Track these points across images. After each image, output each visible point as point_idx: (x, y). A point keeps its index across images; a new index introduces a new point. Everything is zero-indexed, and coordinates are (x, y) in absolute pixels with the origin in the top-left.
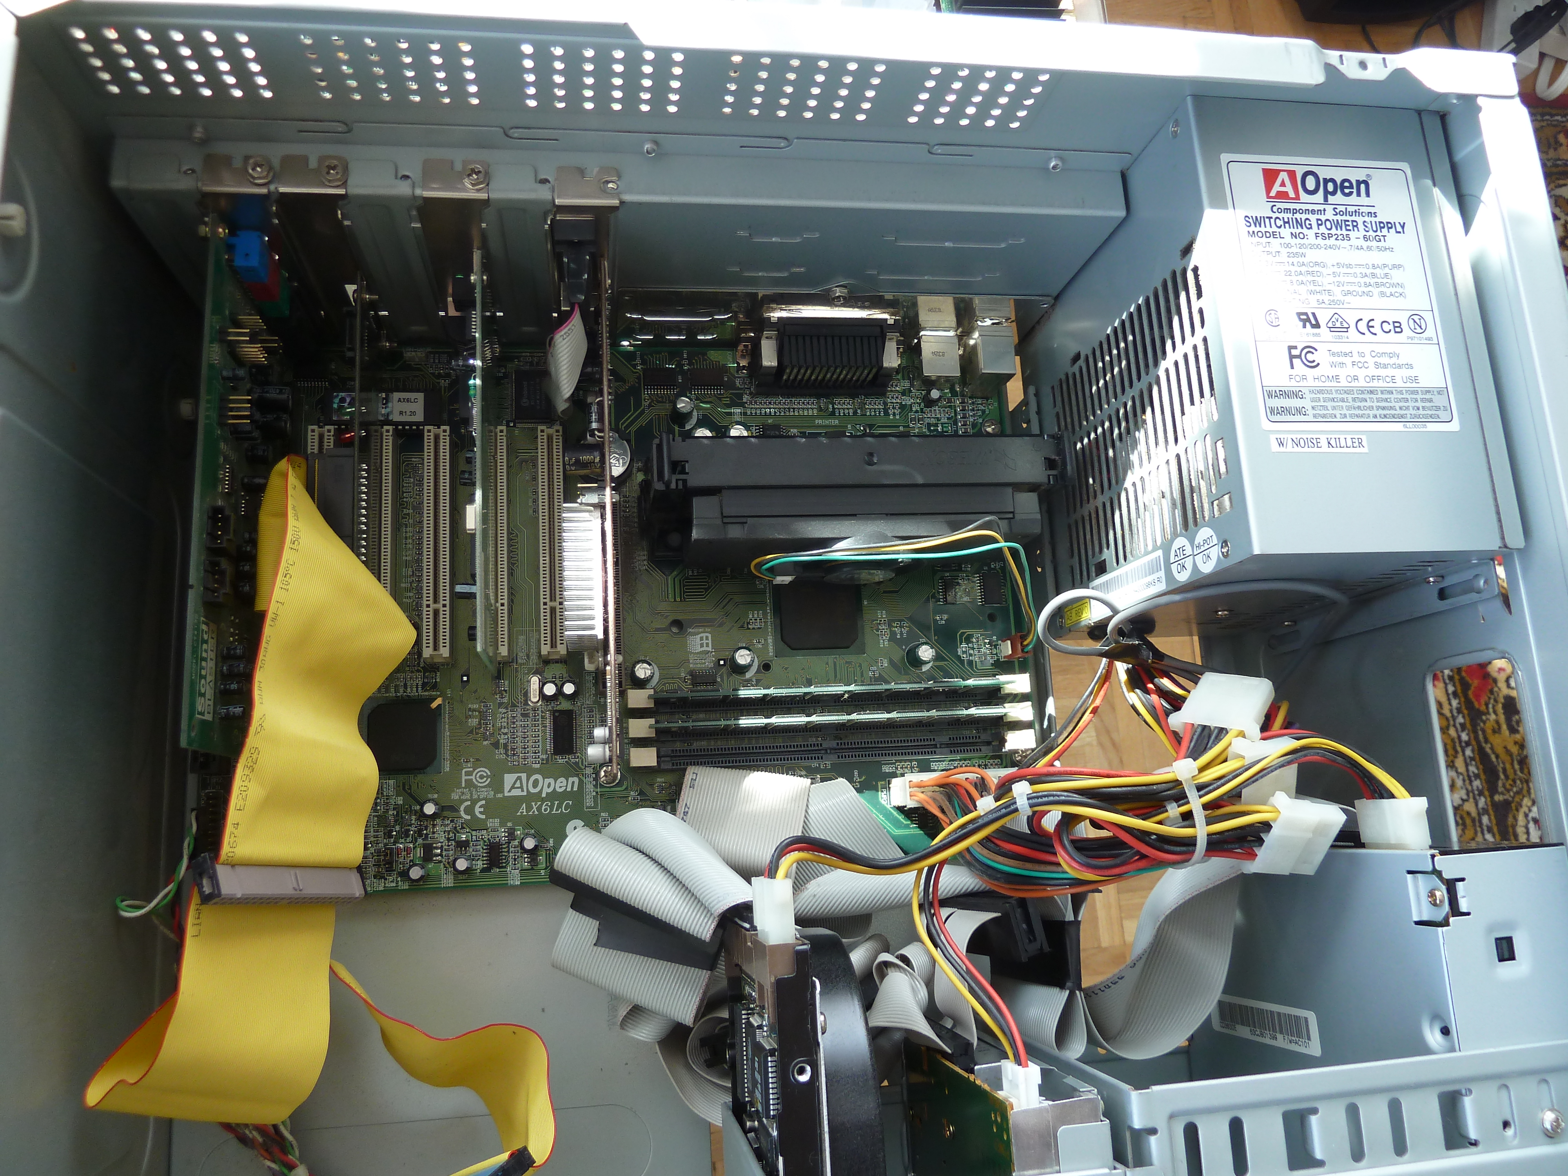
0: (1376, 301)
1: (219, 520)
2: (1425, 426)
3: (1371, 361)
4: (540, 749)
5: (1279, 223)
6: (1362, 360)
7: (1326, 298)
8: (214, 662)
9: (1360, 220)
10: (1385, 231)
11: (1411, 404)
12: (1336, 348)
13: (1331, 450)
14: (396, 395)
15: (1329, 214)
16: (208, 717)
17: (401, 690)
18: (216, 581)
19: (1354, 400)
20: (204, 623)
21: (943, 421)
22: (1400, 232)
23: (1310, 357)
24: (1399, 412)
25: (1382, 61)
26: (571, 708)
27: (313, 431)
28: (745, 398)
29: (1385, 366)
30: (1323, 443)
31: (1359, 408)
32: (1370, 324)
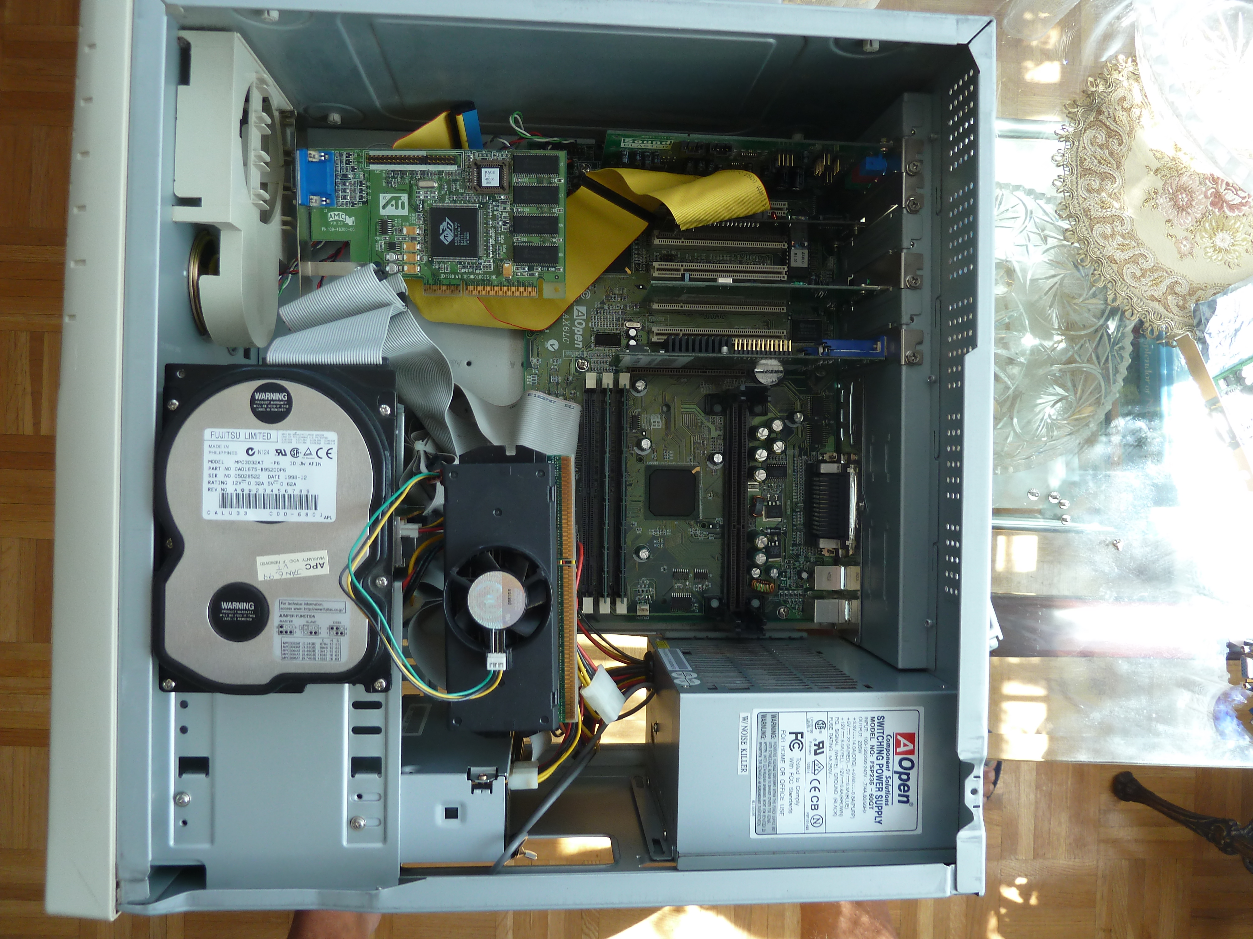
0: (831, 796)
1: (725, 149)
2: (753, 815)
3: (794, 786)
4: (599, 327)
5: (880, 739)
6: (795, 780)
7: (833, 762)
8: (651, 148)
9: (883, 793)
10: (876, 809)
11: (767, 808)
12: (802, 764)
13: (740, 751)
14: (806, 252)
15: (886, 773)
16: (622, 145)
17: (636, 252)
18: (692, 148)
19: (770, 770)
20: (671, 142)
21: (788, 581)
22: (875, 819)
23: (796, 746)
24: (762, 799)
25: (977, 804)
26: (622, 345)
27: (784, 205)
28: (804, 458)
29: (790, 795)
30: (744, 747)
31: (765, 773)
32: (817, 789)
